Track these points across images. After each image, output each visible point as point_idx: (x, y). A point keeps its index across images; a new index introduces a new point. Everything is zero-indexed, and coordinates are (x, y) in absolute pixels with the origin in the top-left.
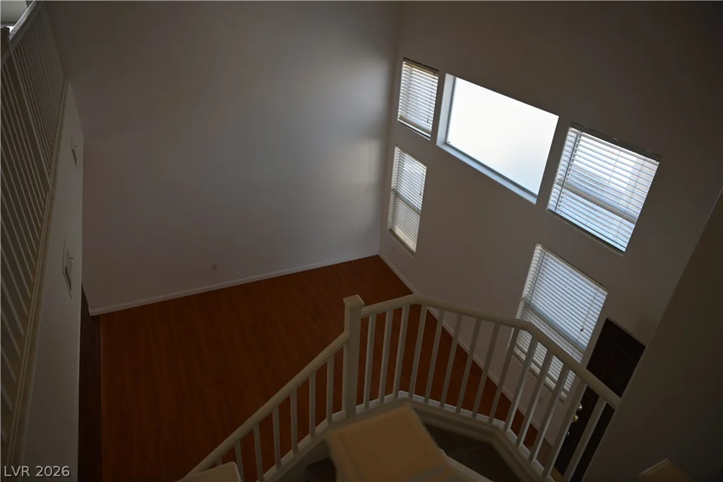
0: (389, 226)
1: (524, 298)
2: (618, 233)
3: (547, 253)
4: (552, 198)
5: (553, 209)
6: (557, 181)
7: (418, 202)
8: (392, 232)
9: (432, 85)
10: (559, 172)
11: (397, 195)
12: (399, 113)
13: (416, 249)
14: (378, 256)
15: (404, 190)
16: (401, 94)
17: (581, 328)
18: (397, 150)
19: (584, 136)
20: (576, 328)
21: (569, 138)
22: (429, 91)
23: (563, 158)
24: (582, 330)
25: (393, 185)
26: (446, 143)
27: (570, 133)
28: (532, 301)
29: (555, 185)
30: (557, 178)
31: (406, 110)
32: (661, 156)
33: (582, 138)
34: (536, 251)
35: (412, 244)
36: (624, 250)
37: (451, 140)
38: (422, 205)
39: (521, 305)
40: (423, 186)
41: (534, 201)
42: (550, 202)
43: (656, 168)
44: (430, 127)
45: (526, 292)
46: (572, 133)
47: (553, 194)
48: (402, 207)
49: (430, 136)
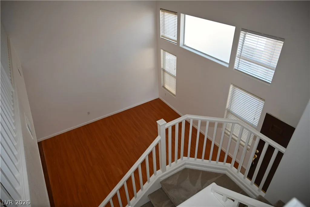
0: (162, 85)
1: (227, 108)
2: (268, 76)
3: (235, 88)
4: (235, 64)
5: (237, 68)
6: (237, 56)
7: (174, 72)
8: (164, 87)
9: (175, 20)
10: (238, 51)
11: (164, 71)
12: (161, 34)
13: (176, 93)
14: (159, 98)
15: (167, 68)
16: (161, 26)
17: (254, 118)
18: (162, 51)
19: (248, 34)
20: (251, 119)
21: (241, 36)
22: (174, 23)
23: (239, 45)
24: (254, 119)
25: (162, 66)
26: (184, 45)
27: (241, 34)
28: (231, 110)
29: (237, 58)
30: (237, 54)
31: (164, 32)
32: (284, 39)
33: (247, 35)
34: (230, 88)
35: (174, 92)
36: (270, 82)
37: (186, 43)
38: (176, 74)
39: (226, 112)
40: (176, 65)
41: (227, 66)
42: (235, 65)
43: (282, 44)
44: (176, 39)
45: (227, 106)
46: (242, 34)
47: (236, 62)
48: (167, 75)
49: (176, 43)
